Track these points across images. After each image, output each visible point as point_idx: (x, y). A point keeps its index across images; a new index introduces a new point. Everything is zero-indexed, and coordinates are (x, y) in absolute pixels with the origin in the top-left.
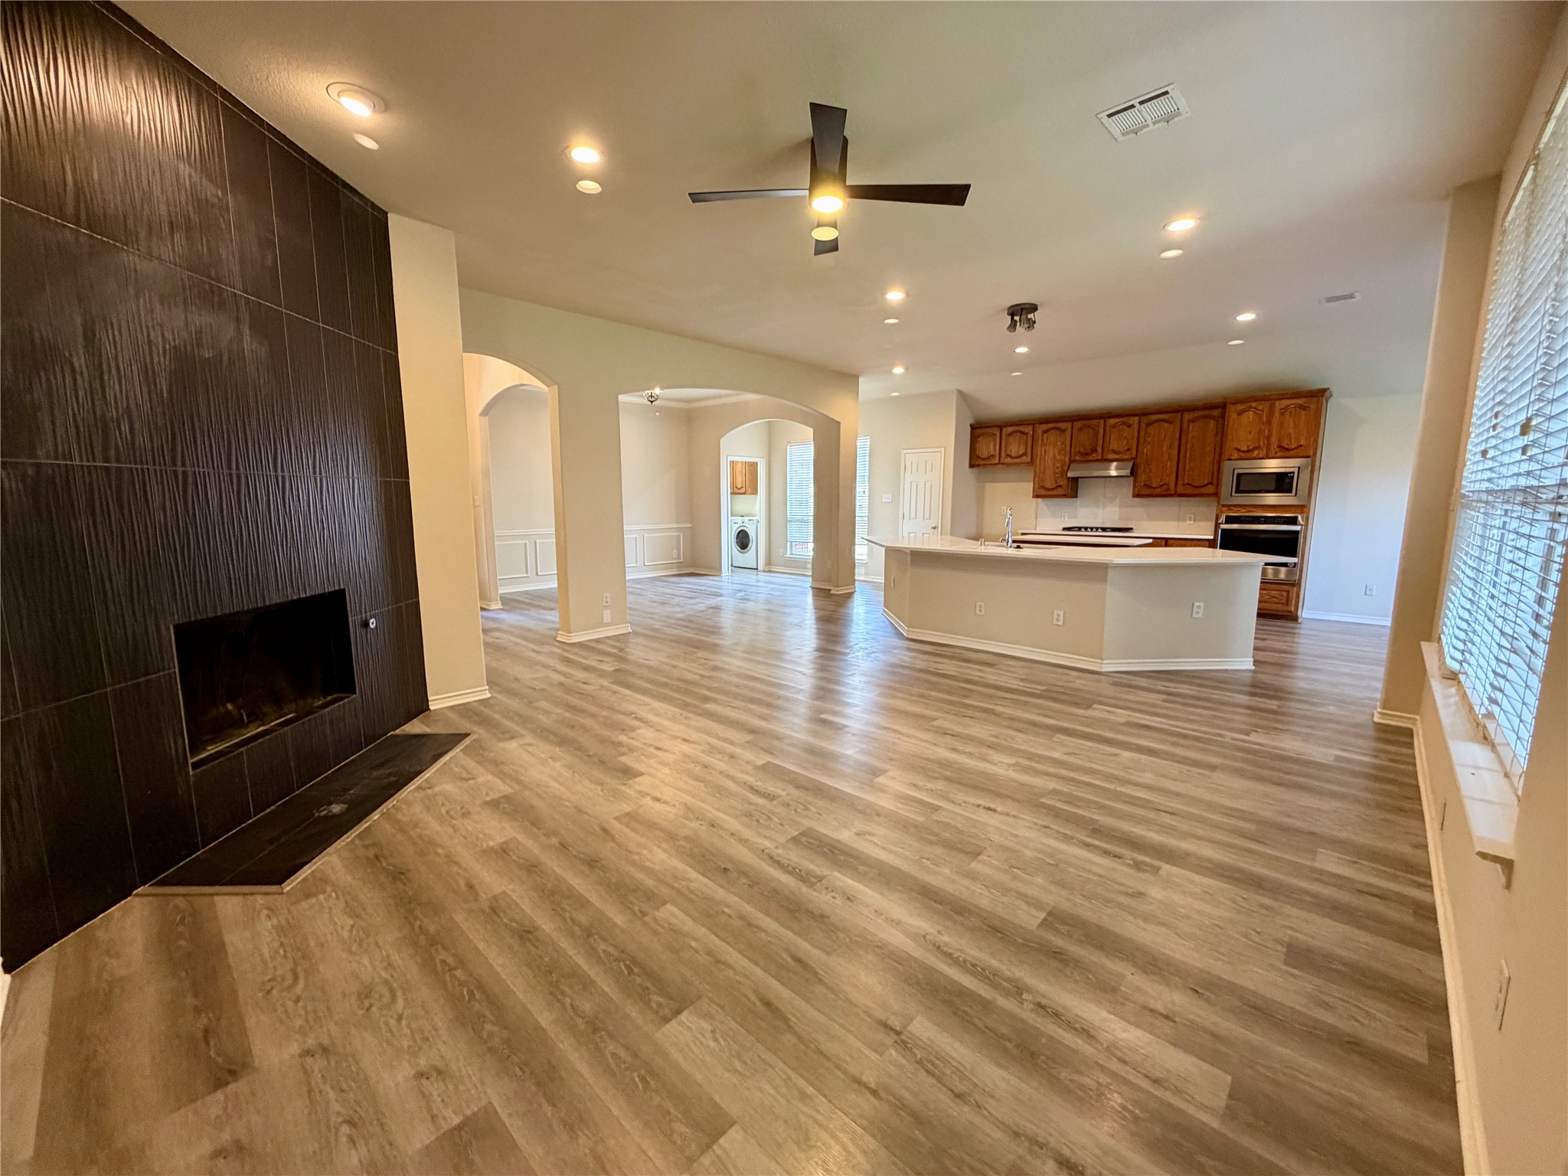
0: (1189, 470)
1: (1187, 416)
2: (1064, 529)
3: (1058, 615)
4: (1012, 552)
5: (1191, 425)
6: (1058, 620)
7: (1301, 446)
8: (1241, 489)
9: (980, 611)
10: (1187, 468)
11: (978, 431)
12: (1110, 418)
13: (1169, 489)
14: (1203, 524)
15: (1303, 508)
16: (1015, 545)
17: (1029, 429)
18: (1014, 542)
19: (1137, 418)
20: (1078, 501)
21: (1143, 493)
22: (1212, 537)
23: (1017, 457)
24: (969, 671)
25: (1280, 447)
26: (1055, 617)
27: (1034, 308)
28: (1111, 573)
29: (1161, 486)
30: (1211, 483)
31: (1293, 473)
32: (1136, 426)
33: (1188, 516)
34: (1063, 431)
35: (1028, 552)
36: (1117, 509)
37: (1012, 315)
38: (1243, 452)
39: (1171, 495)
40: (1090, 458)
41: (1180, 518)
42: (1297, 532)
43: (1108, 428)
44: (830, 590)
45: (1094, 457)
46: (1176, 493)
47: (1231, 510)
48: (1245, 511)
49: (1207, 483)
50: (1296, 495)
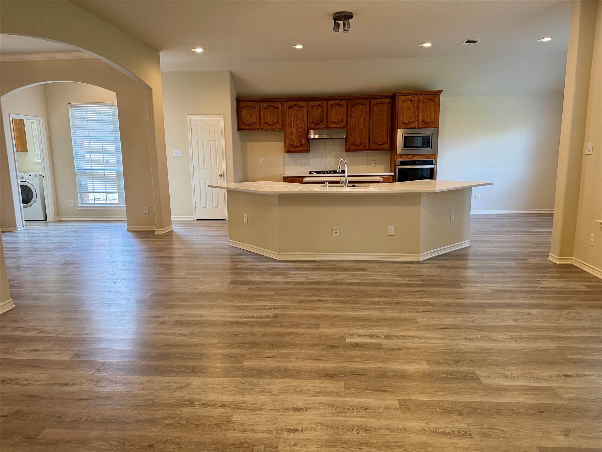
0: (375, 135)
1: (373, 102)
2: (310, 172)
3: (391, 229)
4: (348, 189)
5: (375, 107)
6: (390, 232)
7: (432, 122)
8: (406, 145)
9: (336, 233)
10: (374, 134)
11: (242, 104)
12: (330, 100)
13: (365, 147)
14: (380, 166)
15: (435, 155)
17: (279, 105)
19: (345, 101)
20: (310, 154)
21: (352, 148)
22: (393, 174)
23: (273, 124)
25: (423, 122)
26: (389, 230)
27: (350, 15)
28: (423, 199)
29: (361, 144)
30: (387, 142)
31: (429, 136)
32: (345, 107)
33: (372, 162)
34: (301, 107)
35: (360, 189)
36: (334, 159)
37: (335, 19)
38: (406, 124)
39: (366, 150)
40: (320, 126)
41: (368, 164)
42: (433, 169)
43: (329, 106)
45: (322, 126)
46: (369, 148)
47: (402, 157)
48: (409, 158)
49: (384, 142)
50: (431, 149)
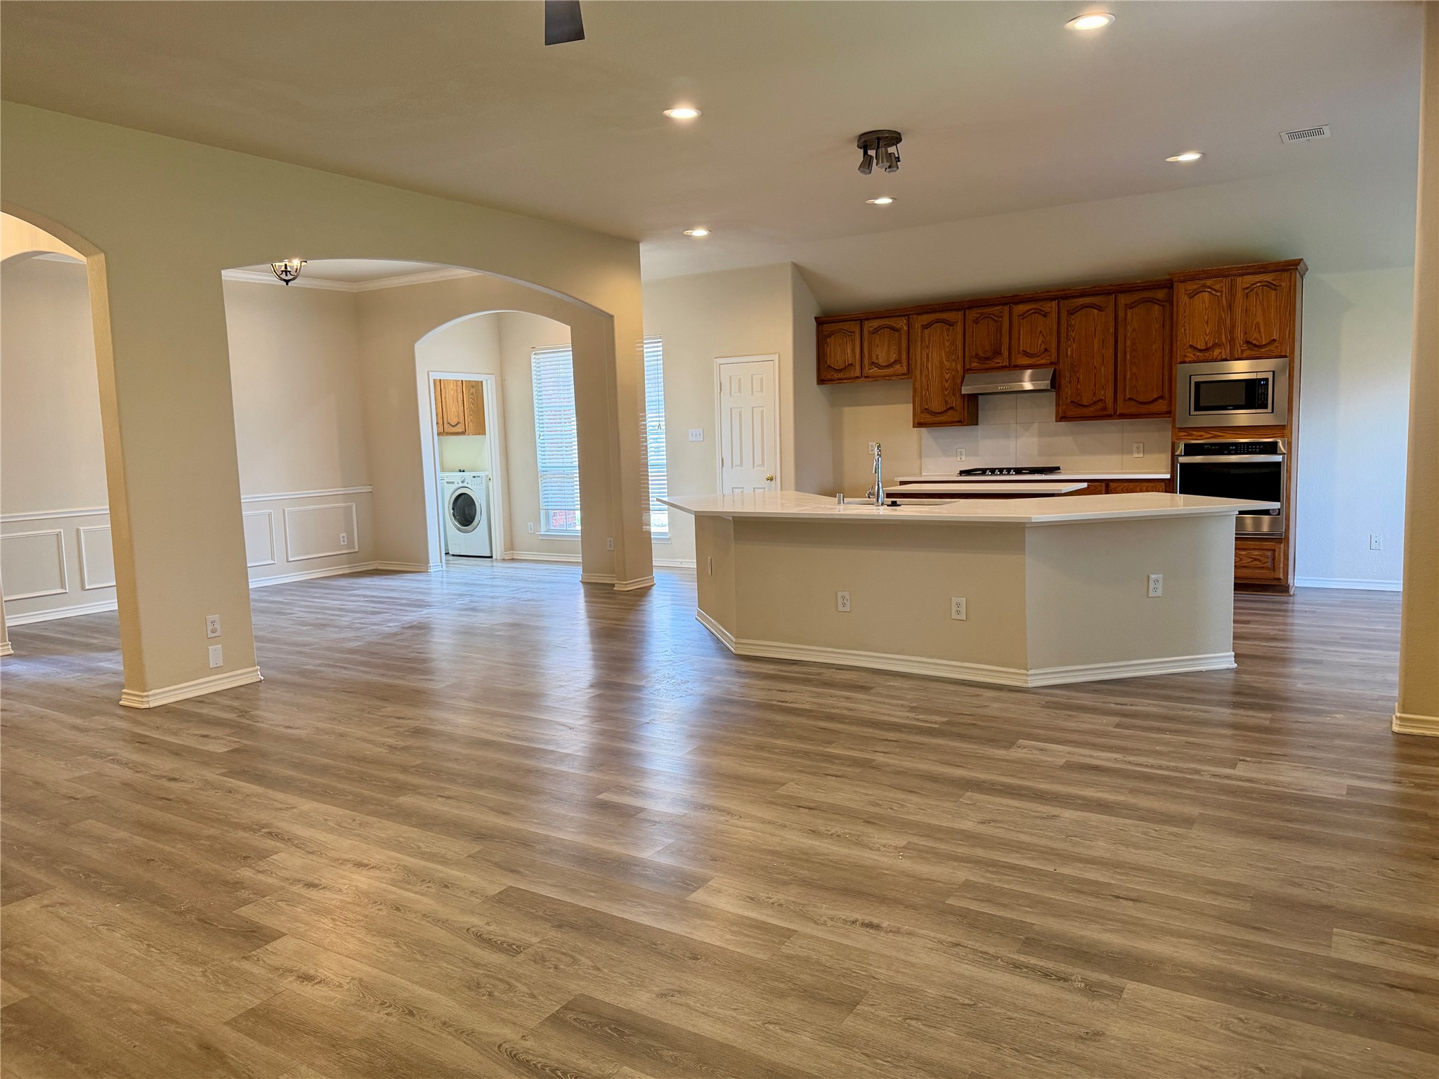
0: (1131, 379)
1: (1123, 300)
2: (962, 473)
3: (958, 605)
4: (884, 512)
5: (1129, 312)
6: (958, 612)
7: (1274, 340)
8: (1202, 404)
9: (844, 605)
10: (1128, 377)
11: (826, 327)
12: (1018, 303)
13: (1105, 409)
14: (1156, 456)
15: (1284, 429)
16: (890, 500)
17: (901, 323)
18: (889, 495)
19: (1054, 303)
20: (980, 430)
21: (1070, 413)
22: (1168, 476)
23: (888, 366)
24: (830, 701)
25: (1248, 342)
26: (954, 609)
27: (895, 138)
28: (1030, 538)
29: (1095, 403)
30: (1162, 397)
31: (1266, 380)
32: (1054, 316)
33: (1135, 445)
34: (951, 324)
35: (909, 511)
36: (1035, 440)
37: (865, 147)
38: (1200, 350)
39: (1109, 417)
40: (993, 365)
41: (1124, 450)
42: (1278, 464)
43: (1015, 318)
44: (613, 585)
45: (998, 363)
46: (1115, 413)
47: (1191, 435)
48: (1210, 436)
49: (1155, 396)
50: (1273, 412)
